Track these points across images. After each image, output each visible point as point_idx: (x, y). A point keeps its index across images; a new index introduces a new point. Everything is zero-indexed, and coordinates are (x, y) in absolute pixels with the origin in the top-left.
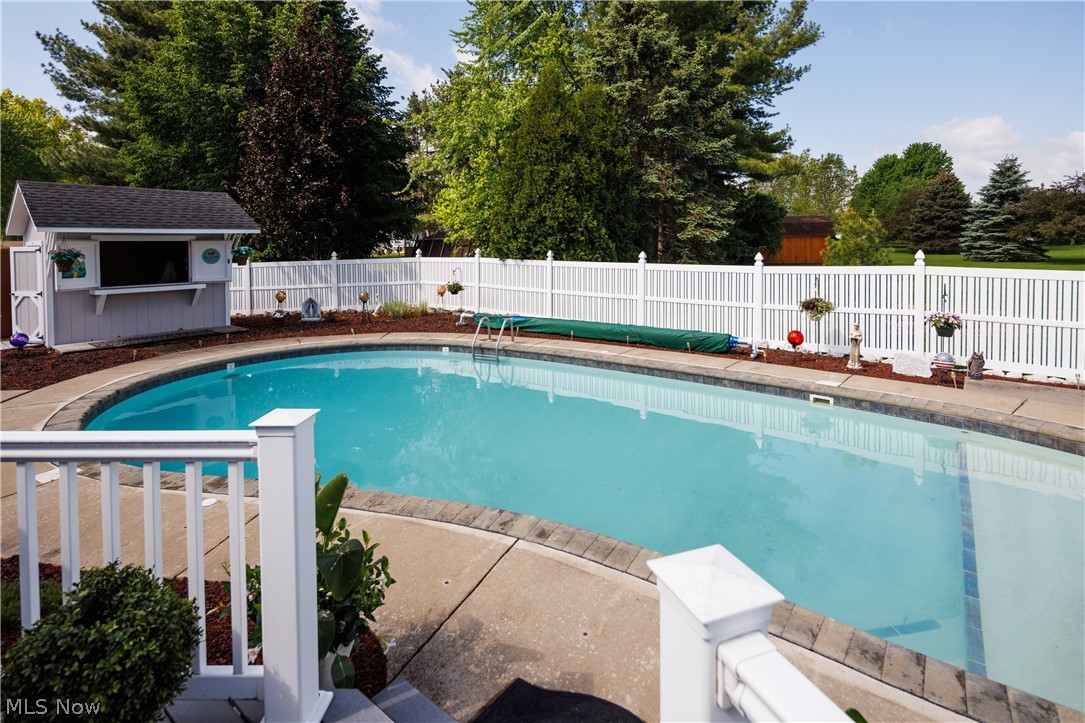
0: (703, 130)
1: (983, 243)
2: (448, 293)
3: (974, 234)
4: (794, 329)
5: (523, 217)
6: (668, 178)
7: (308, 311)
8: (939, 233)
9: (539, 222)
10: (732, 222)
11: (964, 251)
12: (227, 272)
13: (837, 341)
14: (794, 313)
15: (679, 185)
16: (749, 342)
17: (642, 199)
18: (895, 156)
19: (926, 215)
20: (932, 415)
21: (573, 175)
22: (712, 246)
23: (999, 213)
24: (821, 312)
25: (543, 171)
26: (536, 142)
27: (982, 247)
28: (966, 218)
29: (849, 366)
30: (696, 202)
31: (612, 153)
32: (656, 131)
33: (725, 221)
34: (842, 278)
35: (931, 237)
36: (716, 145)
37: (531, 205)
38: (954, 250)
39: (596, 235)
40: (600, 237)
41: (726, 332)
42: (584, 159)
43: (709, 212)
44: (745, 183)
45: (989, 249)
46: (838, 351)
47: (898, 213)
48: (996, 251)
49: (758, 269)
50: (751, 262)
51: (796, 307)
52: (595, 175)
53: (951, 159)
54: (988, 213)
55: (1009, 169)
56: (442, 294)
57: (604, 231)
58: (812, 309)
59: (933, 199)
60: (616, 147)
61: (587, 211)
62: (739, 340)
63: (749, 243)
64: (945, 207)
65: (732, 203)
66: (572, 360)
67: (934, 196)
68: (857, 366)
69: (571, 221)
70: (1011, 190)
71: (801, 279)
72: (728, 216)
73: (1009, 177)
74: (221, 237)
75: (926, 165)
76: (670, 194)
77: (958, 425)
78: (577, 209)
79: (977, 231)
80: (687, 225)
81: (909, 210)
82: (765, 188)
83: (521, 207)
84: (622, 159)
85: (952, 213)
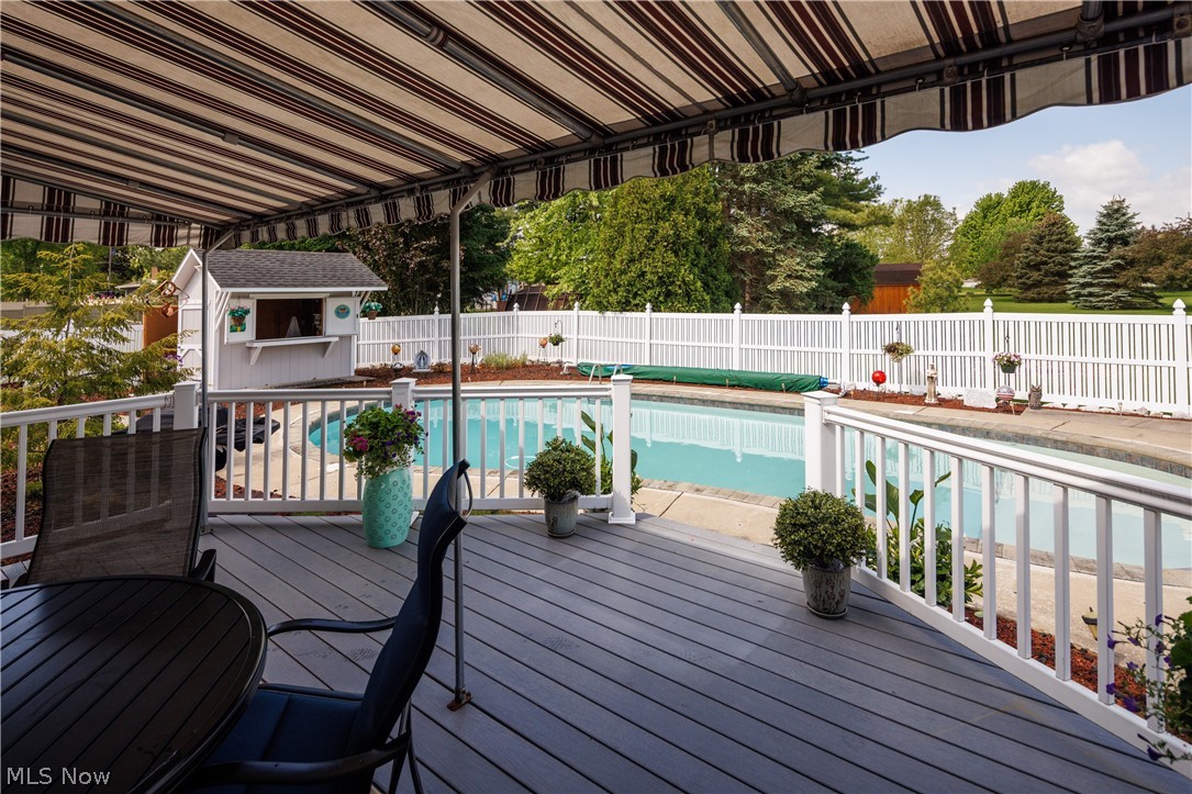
0: (791, 183)
1: (1091, 290)
2: (549, 345)
3: (1081, 281)
4: (879, 369)
5: (623, 272)
6: (758, 231)
7: (419, 363)
8: (1047, 280)
9: (639, 276)
10: (821, 273)
11: (1072, 299)
12: (355, 326)
13: (918, 382)
14: (879, 357)
15: (768, 237)
16: (838, 382)
17: (733, 252)
18: (999, 196)
19: (1032, 260)
20: (988, 433)
21: (671, 232)
22: (801, 297)
23: (1108, 258)
24: (901, 354)
25: (643, 229)
26: (636, 202)
27: (1091, 294)
28: (1073, 264)
29: (926, 401)
30: (785, 254)
31: (705, 209)
32: (746, 186)
33: (814, 272)
34: (921, 324)
35: (1038, 284)
36: (804, 198)
37: (632, 261)
38: (1063, 298)
39: (692, 287)
40: (696, 290)
41: (817, 374)
42: (681, 217)
43: (798, 264)
44: (833, 230)
45: (1098, 296)
46: (917, 390)
47: (1002, 258)
48: (1106, 298)
49: (846, 317)
50: (840, 311)
51: (879, 351)
52: (692, 232)
53: (1061, 197)
54: (1095, 257)
55: (1117, 211)
56: (544, 346)
57: (699, 284)
58: (893, 352)
59: (1039, 244)
60: (709, 204)
61: (684, 265)
62: (829, 381)
63: (838, 294)
64: (1052, 251)
65: (821, 255)
66: (679, 400)
67: (1040, 240)
68: (933, 401)
69: (670, 275)
70: (1119, 233)
71: (884, 325)
72: (817, 267)
73: (1117, 219)
74: (349, 294)
75: (1034, 205)
76: (761, 246)
77: (1008, 440)
78: (674, 264)
79: (1084, 277)
80: (776, 276)
81: (1013, 255)
82: (855, 236)
83: (622, 263)
84: (714, 214)
85: (1059, 258)
